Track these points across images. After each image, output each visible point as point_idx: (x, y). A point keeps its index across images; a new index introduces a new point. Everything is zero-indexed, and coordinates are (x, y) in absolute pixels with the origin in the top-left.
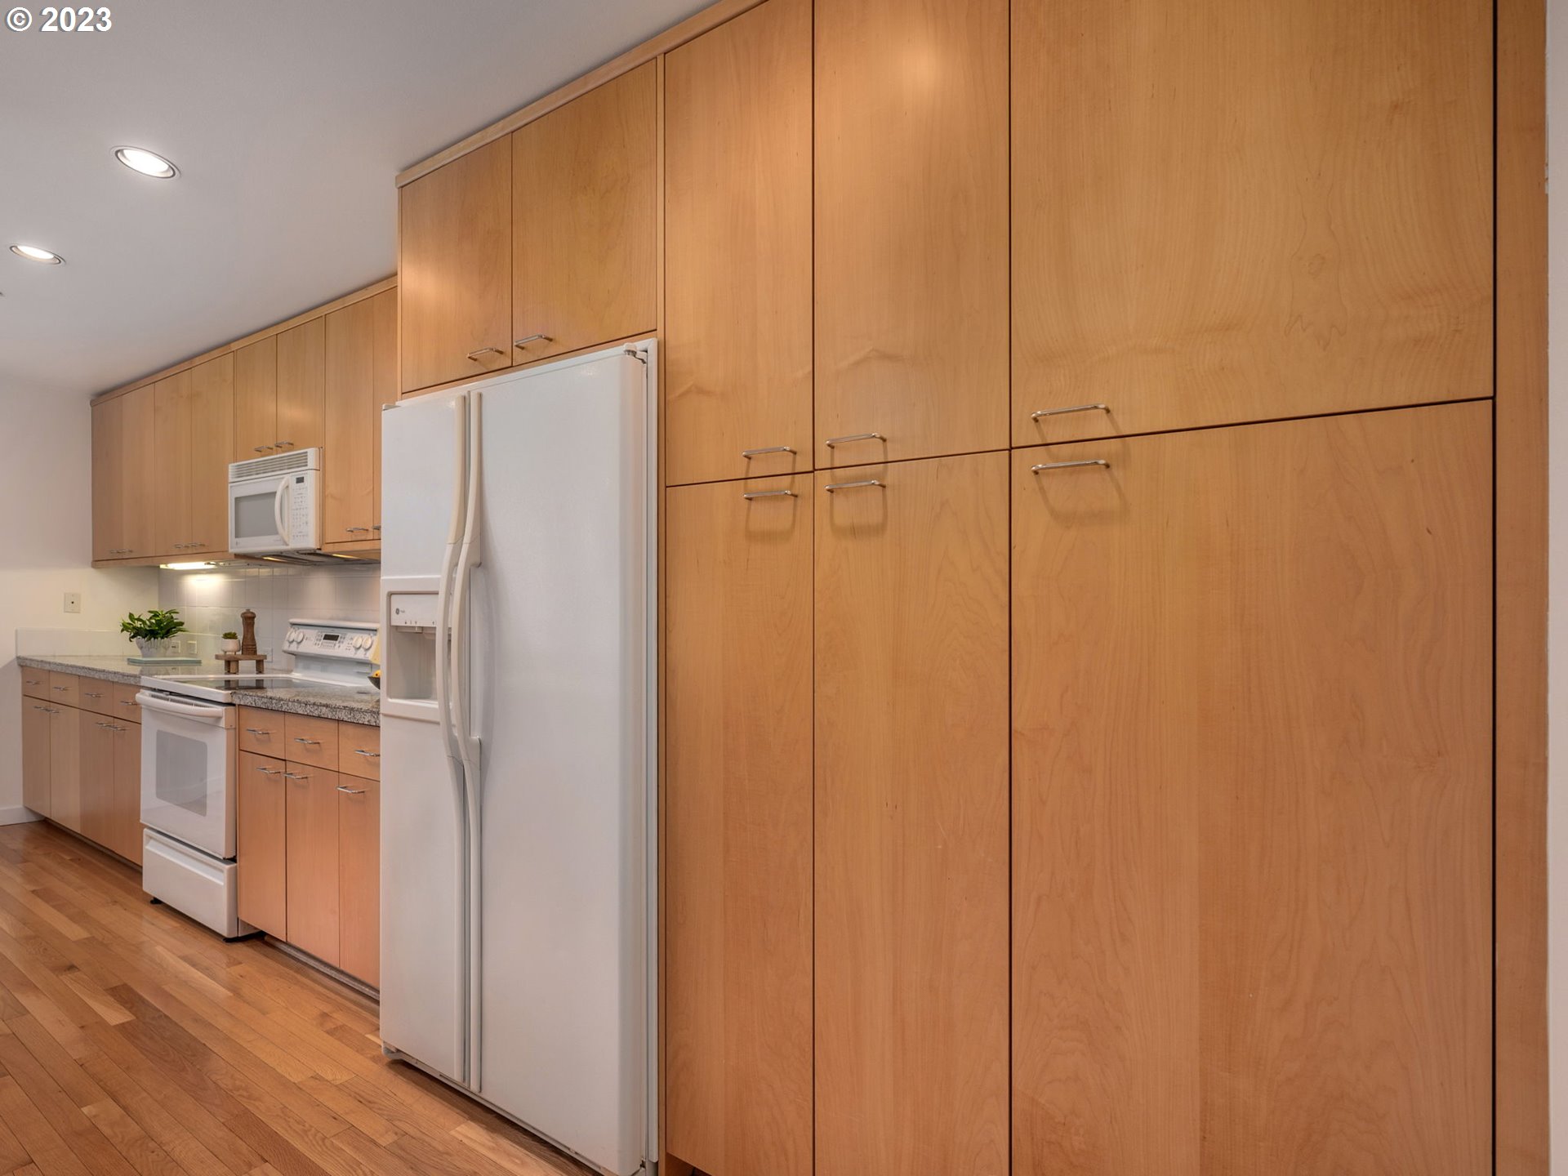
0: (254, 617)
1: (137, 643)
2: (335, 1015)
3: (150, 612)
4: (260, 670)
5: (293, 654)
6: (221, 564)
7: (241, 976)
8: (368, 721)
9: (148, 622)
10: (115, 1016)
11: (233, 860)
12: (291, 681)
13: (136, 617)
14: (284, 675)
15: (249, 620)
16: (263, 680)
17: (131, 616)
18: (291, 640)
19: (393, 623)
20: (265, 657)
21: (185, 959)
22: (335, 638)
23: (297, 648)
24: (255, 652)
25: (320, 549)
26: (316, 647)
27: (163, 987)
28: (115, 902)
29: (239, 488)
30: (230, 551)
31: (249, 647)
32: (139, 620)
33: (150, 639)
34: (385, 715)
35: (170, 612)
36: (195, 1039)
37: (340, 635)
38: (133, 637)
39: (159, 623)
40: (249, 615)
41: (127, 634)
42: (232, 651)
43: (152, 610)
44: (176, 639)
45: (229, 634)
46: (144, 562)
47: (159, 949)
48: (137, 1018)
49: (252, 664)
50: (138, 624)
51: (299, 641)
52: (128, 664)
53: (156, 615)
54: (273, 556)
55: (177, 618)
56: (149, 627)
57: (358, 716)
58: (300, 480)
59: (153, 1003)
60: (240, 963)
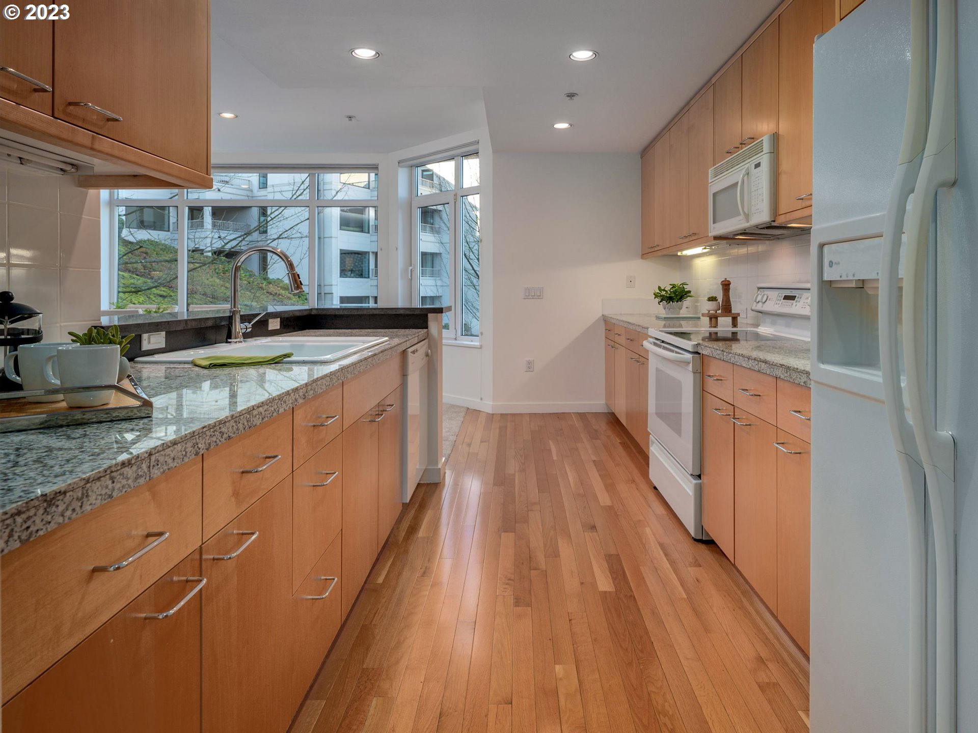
0: (730, 284)
1: (663, 305)
2: (770, 665)
3: (670, 285)
4: (735, 324)
5: (760, 312)
6: (713, 247)
7: (698, 581)
8: (804, 382)
9: (669, 292)
10: (605, 584)
11: (699, 476)
12: (758, 333)
13: (663, 288)
14: (752, 329)
15: (726, 286)
16: (737, 333)
17: (659, 288)
18: (757, 301)
19: (826, 278)
20: (739, 314)
21: (662, 546)
22: (792, 298)
23: (762, 307)
24: (730, 311)
25: (774, 221)
26: (777, 306)
27: (641, 567)
28: (633, 481)
29: (716, 184)
30: (710, 235)
31: (727, 308)
32: (664, 290)
33: (669, 302)
34: (816, 382)
35: (683, 284)
36: (647, 633)
37: (797, 296)
38: (661, 302)
39: (675, 292)
40: (727, 283)
41: (657, 300)
42: (714, 310)
43: (671, 283)
44: (687, 302)
45: (712, 297)
46: (664, 252)
47: (648, 530)
48: (616, 591)
49: (729, 320)
50: (664, 293)
51: (764, 301)
52: (656, 320)
53: (674, 286)
54: (741, 234)
55: (687, 288)
56: (670, 294)
57: (794, 375)
58: (758, 166)
59: (630, 581)
60: (700, 566)
